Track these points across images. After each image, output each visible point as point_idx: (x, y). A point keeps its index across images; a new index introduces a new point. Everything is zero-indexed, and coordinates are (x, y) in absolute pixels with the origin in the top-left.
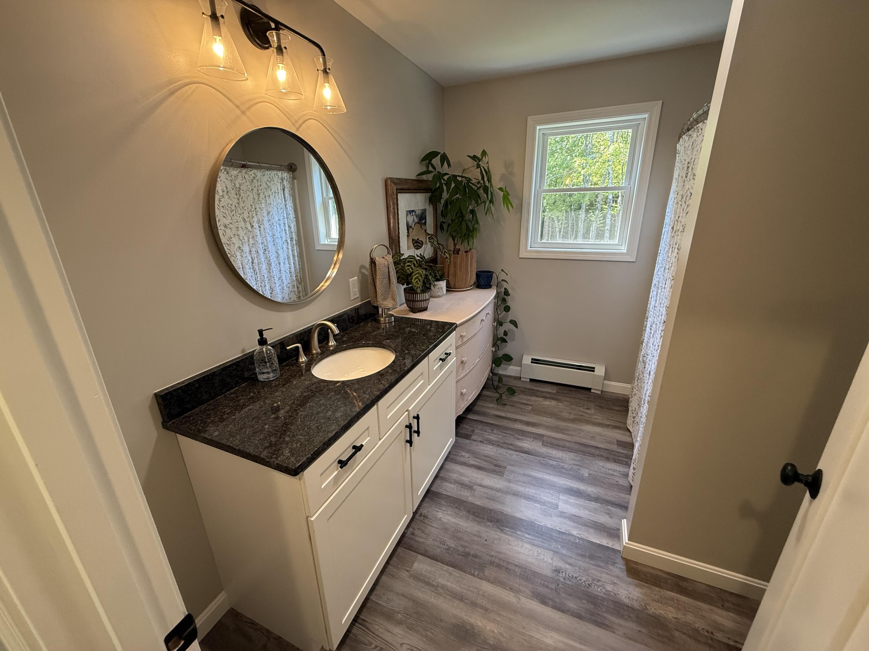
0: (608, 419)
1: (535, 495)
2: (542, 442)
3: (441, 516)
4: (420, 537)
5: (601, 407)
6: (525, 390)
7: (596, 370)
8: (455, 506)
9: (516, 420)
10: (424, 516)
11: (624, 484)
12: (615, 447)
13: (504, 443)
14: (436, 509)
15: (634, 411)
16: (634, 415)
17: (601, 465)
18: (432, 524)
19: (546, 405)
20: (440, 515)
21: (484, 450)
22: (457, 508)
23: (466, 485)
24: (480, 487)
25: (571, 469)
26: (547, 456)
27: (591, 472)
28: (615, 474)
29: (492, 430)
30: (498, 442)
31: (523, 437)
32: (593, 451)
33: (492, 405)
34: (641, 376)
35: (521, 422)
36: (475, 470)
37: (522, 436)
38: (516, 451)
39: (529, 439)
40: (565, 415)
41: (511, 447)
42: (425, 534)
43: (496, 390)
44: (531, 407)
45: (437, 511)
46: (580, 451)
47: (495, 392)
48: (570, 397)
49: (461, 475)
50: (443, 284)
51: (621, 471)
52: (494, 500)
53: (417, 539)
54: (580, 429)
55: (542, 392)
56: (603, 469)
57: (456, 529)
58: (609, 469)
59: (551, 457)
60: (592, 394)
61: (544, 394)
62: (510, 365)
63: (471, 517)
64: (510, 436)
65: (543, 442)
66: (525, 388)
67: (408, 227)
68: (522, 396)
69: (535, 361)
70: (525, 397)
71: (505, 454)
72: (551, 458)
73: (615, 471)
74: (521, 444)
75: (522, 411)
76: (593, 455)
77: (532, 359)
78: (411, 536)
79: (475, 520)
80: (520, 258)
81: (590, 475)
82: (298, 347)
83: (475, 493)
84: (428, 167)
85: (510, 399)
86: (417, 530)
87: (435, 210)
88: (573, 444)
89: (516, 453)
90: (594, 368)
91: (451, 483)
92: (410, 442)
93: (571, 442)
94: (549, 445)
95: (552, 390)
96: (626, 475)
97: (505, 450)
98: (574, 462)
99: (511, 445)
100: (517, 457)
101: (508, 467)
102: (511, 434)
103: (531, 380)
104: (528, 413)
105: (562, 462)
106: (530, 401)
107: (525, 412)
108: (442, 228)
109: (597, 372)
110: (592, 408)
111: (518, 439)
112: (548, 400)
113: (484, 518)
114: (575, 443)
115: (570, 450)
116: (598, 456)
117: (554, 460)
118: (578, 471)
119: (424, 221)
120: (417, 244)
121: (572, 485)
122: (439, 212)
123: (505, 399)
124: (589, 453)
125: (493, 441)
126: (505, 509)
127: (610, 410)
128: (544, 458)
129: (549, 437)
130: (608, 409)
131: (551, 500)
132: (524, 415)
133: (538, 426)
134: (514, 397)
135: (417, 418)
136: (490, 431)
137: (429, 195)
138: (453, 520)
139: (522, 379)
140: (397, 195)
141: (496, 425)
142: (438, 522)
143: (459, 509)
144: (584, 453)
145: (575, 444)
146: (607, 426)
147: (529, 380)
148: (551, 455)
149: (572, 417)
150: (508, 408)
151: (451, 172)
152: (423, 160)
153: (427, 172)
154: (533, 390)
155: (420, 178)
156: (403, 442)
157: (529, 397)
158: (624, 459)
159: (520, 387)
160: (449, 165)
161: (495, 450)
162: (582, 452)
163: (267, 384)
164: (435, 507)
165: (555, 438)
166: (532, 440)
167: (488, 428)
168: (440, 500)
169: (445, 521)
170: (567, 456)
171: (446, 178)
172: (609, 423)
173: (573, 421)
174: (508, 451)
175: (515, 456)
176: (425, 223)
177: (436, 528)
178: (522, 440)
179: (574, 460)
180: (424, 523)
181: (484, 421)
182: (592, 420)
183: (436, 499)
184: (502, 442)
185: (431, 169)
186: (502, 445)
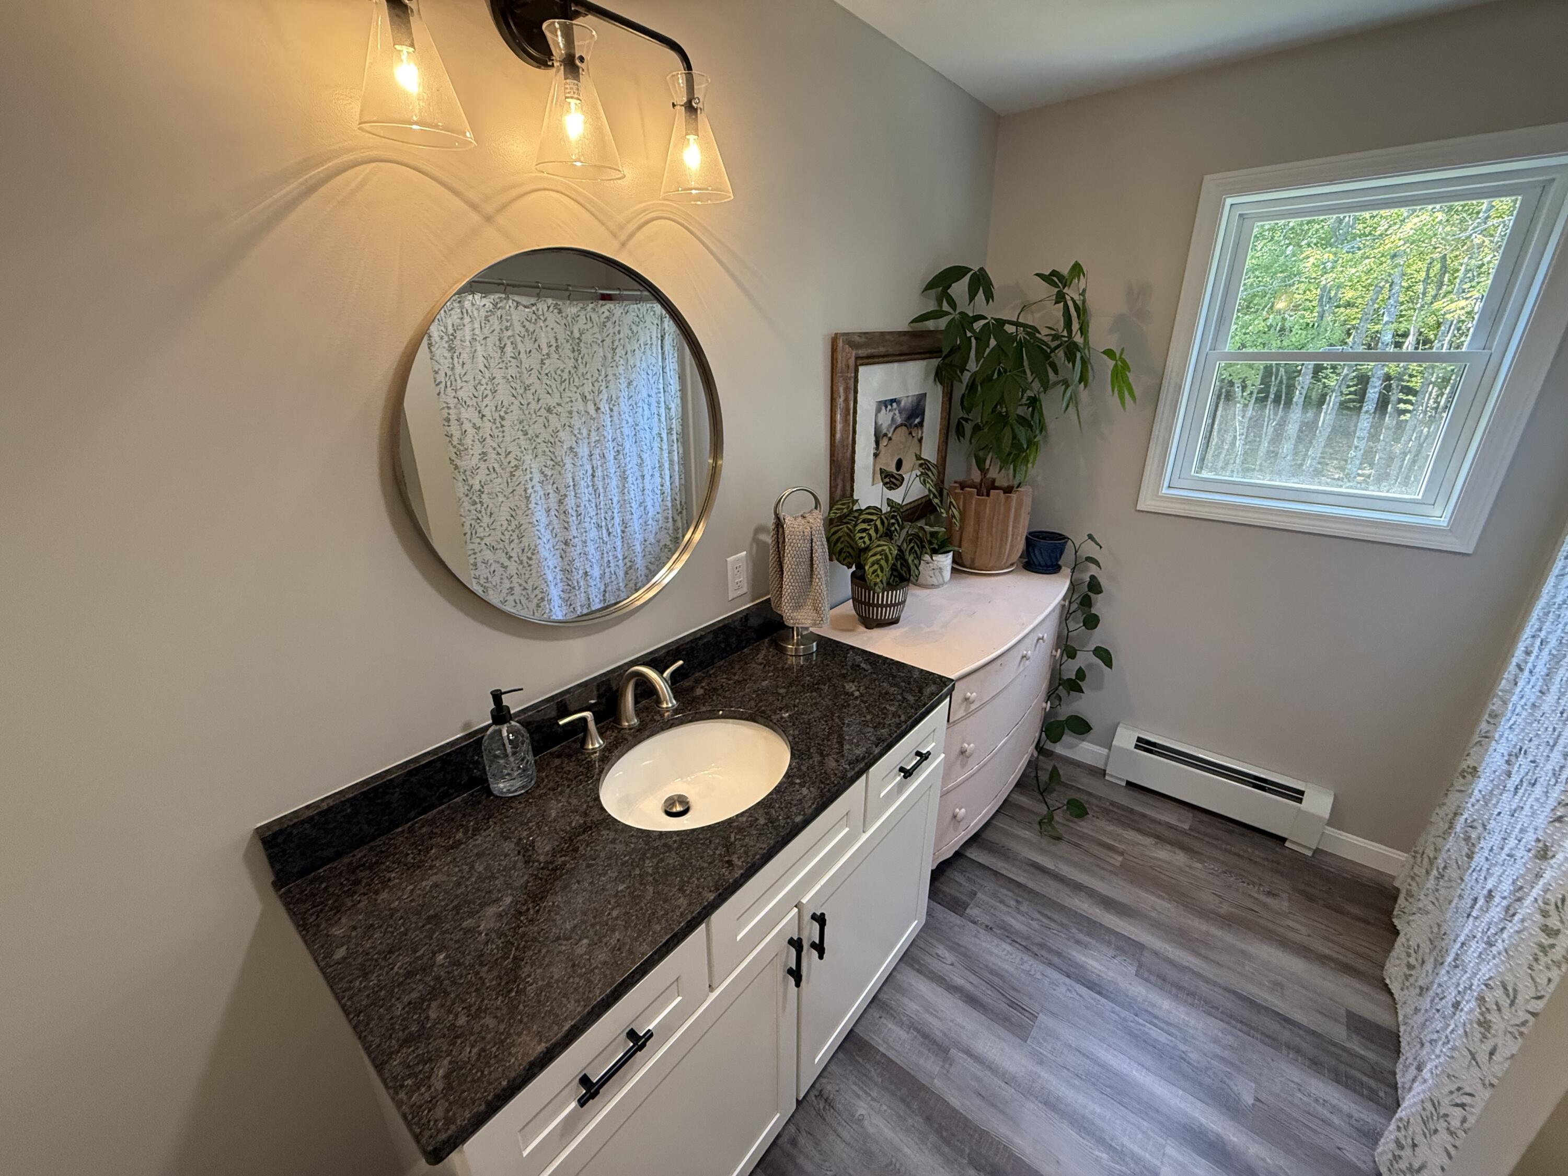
0: (1326, 938)
1: (1098, 1122)
2: (1136, 964)
3: (863, 1112)
4: (807, 1157)
5: (1311, 898)
6: (1111, 808)
7: (1305, 798)
8: (899, 1094)
9: (1078, 887)
10: (826, 1100)
11: (1359, 1164)
12: (1339, 1033)
13: (1042, 946)
14: (854, 1087)
15: (1412, 951)
16: (1412, 961)
17: (1295, 1080)
18: (840, 1129)
19: (1160, 860)
20: (862, 1108)
21: (992, 954)
22: (903, 1100)
23: (934, 1042)
24: (965, 1056)
25: (1207, 1069)
26: (1147, 1011)
27: (1264, 1096)
28: (1336, 1120)
29: (1017, 901)
30: (1028, 938)
31: (1087, 939)
32: (1273, 1026)
33: (1027, 834)
34: (1453, 873)
35: (1092, 894)
36: (961, 1004)
37: (1089, 934)
38: (1069, 976)
39: (1104, 948)
40: (1207, 898)
41: (1056, 960)
42: (820, 1152)
43: (1041, 794)
44: (1120, 858)
45: (858, 1097)
46: (1237, 1020)
47: (1039, 800)
48: (1226, 850)
49: (929, 1008)
50: (945, 561)
51: (1356, 1115)
52: (993, 1105)
53: (801, 1160)
54: (1243, 952)
55: (1154, 821)
56: (1299, 1095)
57: (891, 1163)
58: (1317, 1101)
59: (1156, 1017)
60: (1287, 851)
61: (1159, 829)
62: (1083, 740)
63: (933, 1138)
64: (1059, 928)
65: (1140, 966)
66: (1113, 803)
67: (879, 436)
68: (1102, 823)
69: (1144, 745)
70: (1110, 828)
71: (1039, 976)
72: (1155, 1021)
73: (1335, 1110)
74: (1083, 959)
75: (1098, 866)
76: (1272, 1041)
77: (1139, 740)
78: (788, 1147)
79: (937, 1150)
80: (1139, 511)
81: (1257, 1103)
82: (584, 719)
83: (952, 1070)
84: (940, 304)
85: (1071, 824)
86: (804, 1134)
87: (948, 396)
88: (1221, 991)
89: (1067, 980)
90: (1302, 793)
91: (901, 1024)
92: (796, 974)
93: (1215, 984)
94: (1153, 978)
95: (1183, 821)
96: (1372, 1137)
97: (1042, 967)
98: (1218, 1051)
99: (1059, 954)
100: (1069, 994)
101: (1041, 1017)
102: (1062, 925)
103: (1129, 783)
104: (1111, 871)
105: (1185, 1041)
106: (1120, 842)
107: (1103, 869)
108: (960, 432)
109: (1306, 805)
110: (1284, 895)
111: (1078, 942)
112: (1168, 847)
113: (961, 1152)
114: (1226, 989)
115: (1210, 1008)
116: (1288, 1046)
117: (1162, 1029)
118: (1227, 1081)
119: (917, 421)
120: (891, 480)
121: (1204, 1121)
122: (957, 396)
123: (1059, 823)
124: (1263, 1033)
125: (1017, 933)
126: (1017, 1140)
127: (1335, 910)
128: (1136, 1015)
129: (1156, 953)
130: (1328, 908)
131: (1143, 1153)
132: (1102, 879)
133: (1129, 916)
134: (1082, 823)
135: (821, 920)
136: (1013, 903)
137: (935, 362)
138: (889, 1133)
139: (1107, 777)
140: (856, 371)
141: (1031, 891)
142: (855, 1126)
143: (908, 1105)
144: (1248, 1027)
145: (1227, 994)
146: (1323, 960)
147: (1124, 784)
148: (1155, 1011)
149: (1225, 909)
150: (1062, 848)
151: (992, 312)
152: (930, 286)
153: (936, 314)
154: (1132, 811)
155: (920, 326)
156: (780, 973)
157: (1120, 831)
158: (1365, 1079)
159: (1100, 798)
160: (989, 296)
161: (1018, 960)
162: (1242, 1022)
163: (507, 801)
164: (855, 1084)
165: (1172, 963)
166: (1111, 952)
167: (1010, 894)
168: (868, 1066)
169: (871, 1130)
170: (1200, 1025)
171: (978, 325)
172: (1327, 952)
173: (1228, 921)
174: (1050, 972)
175: (1063, 989)
176: (921, 424)
177: (848, 1144)
178: (1086, 946)
179: (1216, 1041)
180: (824, 1119)
181: (1004, 872)
182: (1281, 930)
183: (861, 1060)
184: (1038, 940)
185: (946, 307)
186: (1035, 949)
